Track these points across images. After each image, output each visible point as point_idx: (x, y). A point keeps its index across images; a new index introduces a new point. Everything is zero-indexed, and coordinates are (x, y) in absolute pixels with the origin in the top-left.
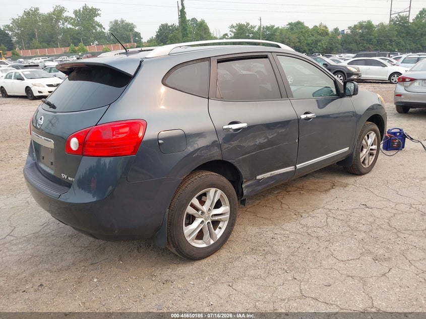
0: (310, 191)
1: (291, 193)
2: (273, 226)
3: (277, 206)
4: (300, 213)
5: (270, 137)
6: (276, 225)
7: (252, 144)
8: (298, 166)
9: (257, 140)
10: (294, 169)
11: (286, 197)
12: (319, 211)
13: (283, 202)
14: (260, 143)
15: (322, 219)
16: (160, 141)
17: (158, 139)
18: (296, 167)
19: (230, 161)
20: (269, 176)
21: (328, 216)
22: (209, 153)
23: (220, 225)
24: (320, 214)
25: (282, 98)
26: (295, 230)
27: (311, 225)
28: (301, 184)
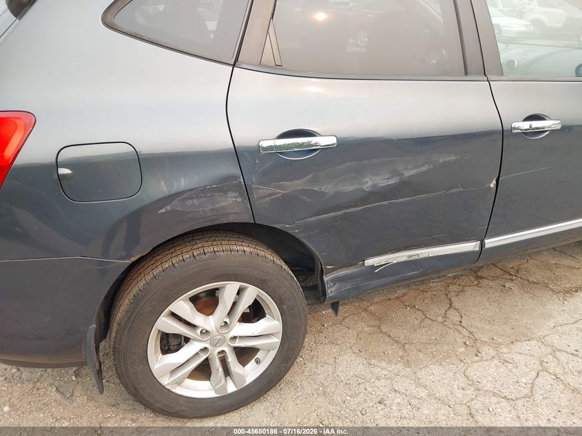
0: (530, 285)
1: (485, 282)
2: (400, 366)
3: (437, 310)
4: (478, 343)
5: (408, 173)
6: (408, 364)
7: (349, 188)
8: (490, 243)
9: (367, 179)
10: (477, 249)
11: (469, 291)
12: (524, 346)
13: (455, 304)
14: (374, 186)
15: (525, 375)
16: (64, 171)
17: (57, 165)
18: (482, 245)
19: (278, 226)
20: (404, 259)
21: (543, 368)
22: (210, 207)
23: (259, 355)
24: (525, 354)
25: (466, 73)
26: (443, 392)
27: (489, 387)
28: (515, 264)
